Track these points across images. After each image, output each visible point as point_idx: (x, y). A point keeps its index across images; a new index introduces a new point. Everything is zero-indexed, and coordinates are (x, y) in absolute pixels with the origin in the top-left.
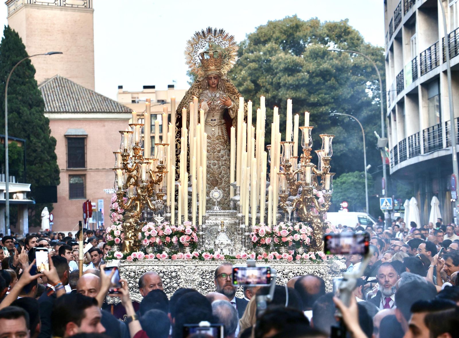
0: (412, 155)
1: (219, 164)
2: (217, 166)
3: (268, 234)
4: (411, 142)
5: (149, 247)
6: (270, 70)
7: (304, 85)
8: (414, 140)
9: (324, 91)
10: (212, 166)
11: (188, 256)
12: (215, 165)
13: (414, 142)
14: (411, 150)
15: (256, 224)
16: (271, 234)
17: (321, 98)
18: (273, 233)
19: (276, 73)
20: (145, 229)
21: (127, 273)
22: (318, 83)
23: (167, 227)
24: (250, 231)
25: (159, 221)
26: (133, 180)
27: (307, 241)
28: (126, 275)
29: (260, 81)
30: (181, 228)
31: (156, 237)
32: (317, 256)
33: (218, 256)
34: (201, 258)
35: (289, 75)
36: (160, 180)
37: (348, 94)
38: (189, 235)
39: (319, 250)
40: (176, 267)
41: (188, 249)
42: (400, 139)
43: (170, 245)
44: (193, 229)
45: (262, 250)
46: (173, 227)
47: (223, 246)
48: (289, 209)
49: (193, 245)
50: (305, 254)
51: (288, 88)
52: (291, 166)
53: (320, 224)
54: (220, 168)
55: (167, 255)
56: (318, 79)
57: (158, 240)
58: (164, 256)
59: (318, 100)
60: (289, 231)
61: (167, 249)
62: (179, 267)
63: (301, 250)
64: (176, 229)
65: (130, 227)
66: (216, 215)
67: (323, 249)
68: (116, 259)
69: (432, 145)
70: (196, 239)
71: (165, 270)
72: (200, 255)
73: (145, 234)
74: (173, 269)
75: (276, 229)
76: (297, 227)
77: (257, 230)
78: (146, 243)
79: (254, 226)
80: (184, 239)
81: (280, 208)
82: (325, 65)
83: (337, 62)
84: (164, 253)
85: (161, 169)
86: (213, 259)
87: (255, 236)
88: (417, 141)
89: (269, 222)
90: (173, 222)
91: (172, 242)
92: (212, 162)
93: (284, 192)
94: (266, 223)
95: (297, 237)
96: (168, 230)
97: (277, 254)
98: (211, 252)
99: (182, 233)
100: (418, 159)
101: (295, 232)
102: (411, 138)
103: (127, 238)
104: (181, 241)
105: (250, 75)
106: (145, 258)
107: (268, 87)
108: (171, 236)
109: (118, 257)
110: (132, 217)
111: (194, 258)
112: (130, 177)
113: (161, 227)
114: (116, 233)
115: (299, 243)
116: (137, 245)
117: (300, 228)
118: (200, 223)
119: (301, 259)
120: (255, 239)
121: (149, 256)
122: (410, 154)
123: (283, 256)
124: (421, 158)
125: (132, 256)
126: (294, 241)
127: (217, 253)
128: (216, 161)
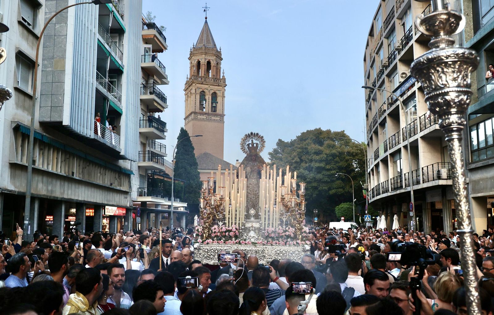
0: (383, 193)
1: (255, 197)
2: (255, 198)
3: (273, 232)
4: (383, 185)
5: (215, 237)
6: (307, 153)
7: (323, 161)
8: (385, 184)
9: (333, 163)
10: (252, 198)
11: (234, 242)
12: (254, 198)
13: (385, 185)
14: (383, 190)
15: (268, 227)
16: (274, 232)
17: (332, 167)
18: (276, 231)
19: (311, 154)
20: (213, 228)
21: (204, 250)
22: (330, 160)
23: (224, 228)
24: (265, 230)
25: (221, 225)
26: (208, 205)
27: (292, 235)
28: (203, 251)
29: (303, 158)
30: (230, 228)
31: (218, 232)
32: (297, 243)
33: (248, 242)
34: (240, 243)
35: (316, 156)
36: (221, 204)
37: (345, 165)
38: (234, 232)
39: (298, 240)
40: (227, 248)
41: (234, 239)
42: (376, 184)
43: (225, 236)
44: (236, 229)
45: (270, 240)
46: (226, 228)
47: (251, 237)
48: (284, 220)
49: (236, 237)
50: (291, 242)
51: (316, 162)
52: (285, 198)
53: (299, 227)
54: (256, 199)
55: (223, 241)
56: (331, 158)
57: (219, 234)
58: (222, 242)
59: (330, 168)
60: (283, 230)
61: (224, 239)
62: (229, 247)
63: (289, 240)
64: (228, 229)
65: (206, 227)
66: (252, 222)
67: (300, 240)
68: (198, 243)
69: (396, 186)
70: (238, 234)
71: (222, 249)
72: (240, 242)
73: (213, 231)
74: (226, 248)
75: (277, 229)
76: (287, 228)
77: (268, 230)
78: (213, 235)
79: (266, 228)
80: (232, 234)
81: (280, 219)
82: (334, 151)
83: (339, 150)
84: (222, 240)
85: (221, 199)
86: (246, 244)
87: (266, 233)
88: (387, 185)
89: (274, 226)
90: (227, 225)
91: (225, 235)
92: (252, 196)
93: (282, 211)
94: (273, 227)
95: (287, 233)
96: (224, 229)
97: (277, 242)
98: (245, 240)
99: (231, 231)
100: (388, 194)
101: (286, 231)
102: (383, 183)
103: (205, 233)
104: (230, 235)
105: (298, 155)
106: (212, 243)
107: (307, 160)
108: (225, 232)
109: (199, 242)
110: (207, 222)
111: (236, 243)
112: (207, 203)
113: (221, 228)
114: (199, 230)
115: (288, 237)
116: (209, 237)
117: (289, 229)
118: (241, 226)
119: (289, 244)
120: (266, 234)
121: (214, 242)
122: (382, 192)
123: (280, 243)
124: (389, 194)
125: (206, 242)
126: (285, 235)
127: (247, 241)
128: (254, 196)
